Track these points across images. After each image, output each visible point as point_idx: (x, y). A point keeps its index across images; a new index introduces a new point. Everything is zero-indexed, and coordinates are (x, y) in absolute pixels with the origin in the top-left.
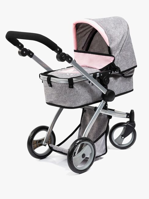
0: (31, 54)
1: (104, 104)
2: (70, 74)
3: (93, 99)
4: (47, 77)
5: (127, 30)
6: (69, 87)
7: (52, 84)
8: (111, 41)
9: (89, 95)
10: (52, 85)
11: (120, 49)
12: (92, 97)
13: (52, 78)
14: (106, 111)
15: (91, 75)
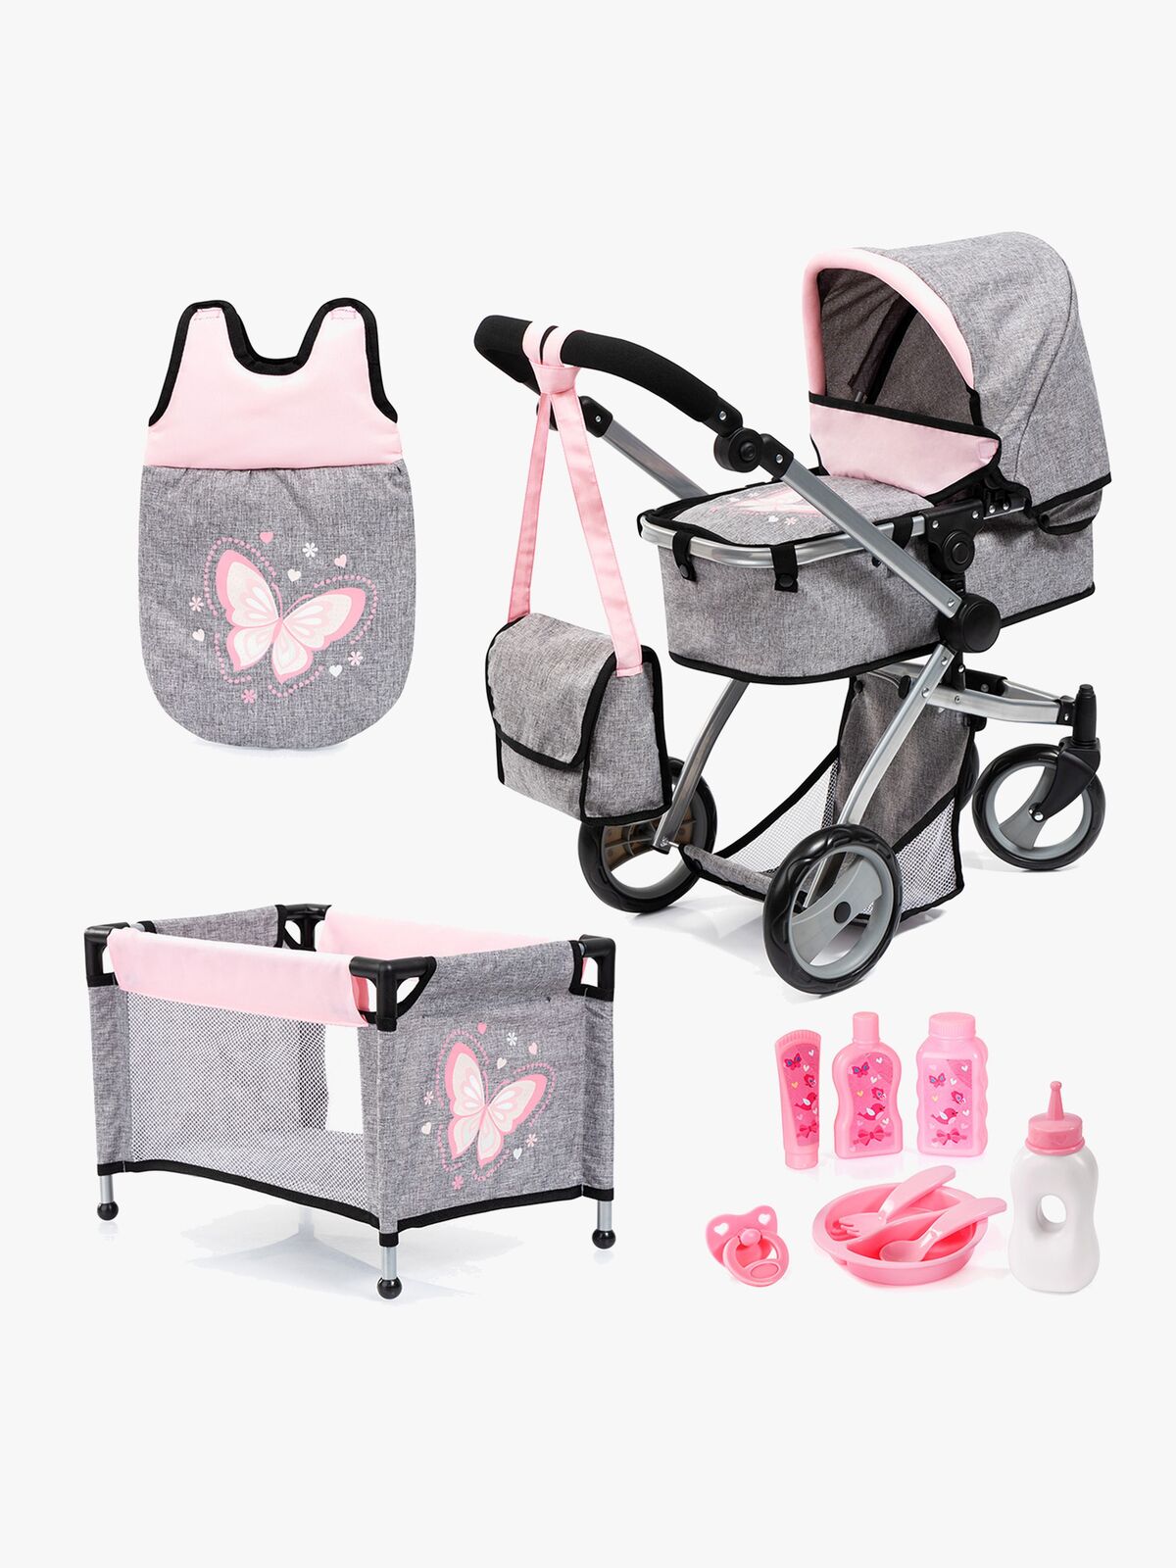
0: (598, 419)
1: (947, 664)
2: (782, 520)
3: (892, 641)
4: (673, 533)
5: (1065, 306)
6: (778, 587)
7: (699, 567)
8: (984, 363)
9: (872, 621)
10: (698, 571)
11: (1030, 399)
12: (891, 632)
13: (694, 540)
14: (954, 694)
15: (881, 528)
